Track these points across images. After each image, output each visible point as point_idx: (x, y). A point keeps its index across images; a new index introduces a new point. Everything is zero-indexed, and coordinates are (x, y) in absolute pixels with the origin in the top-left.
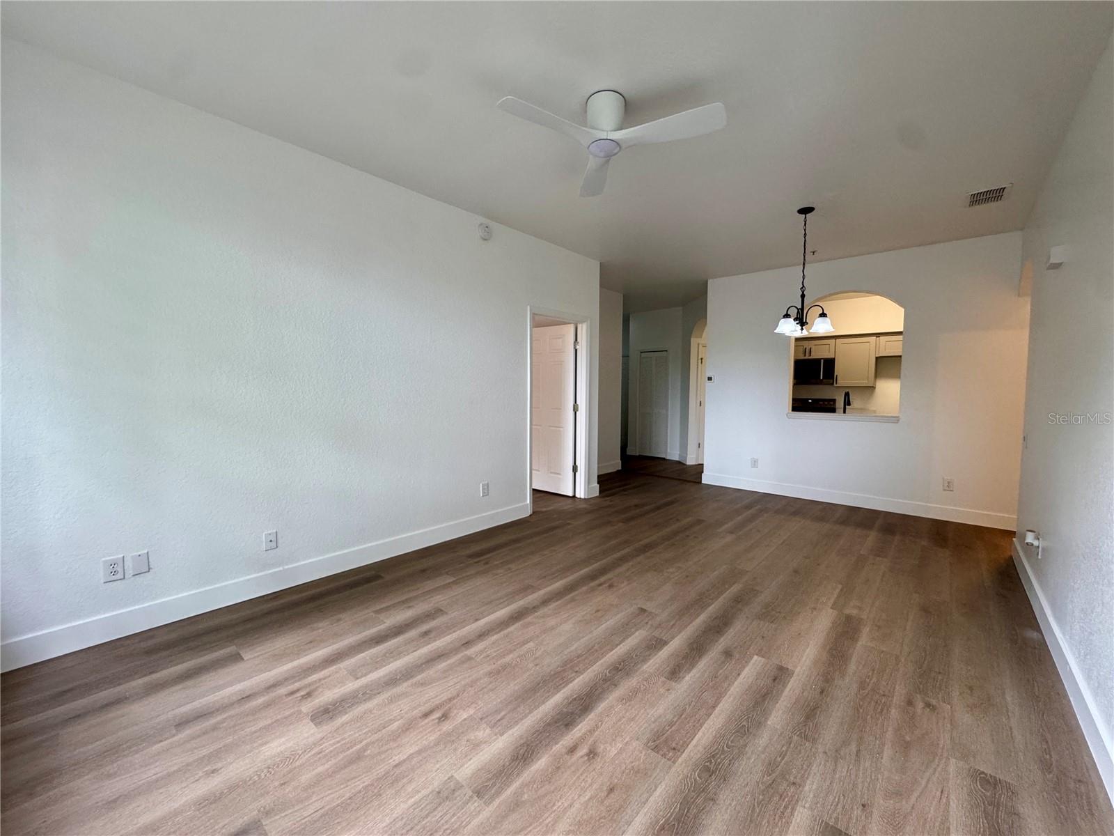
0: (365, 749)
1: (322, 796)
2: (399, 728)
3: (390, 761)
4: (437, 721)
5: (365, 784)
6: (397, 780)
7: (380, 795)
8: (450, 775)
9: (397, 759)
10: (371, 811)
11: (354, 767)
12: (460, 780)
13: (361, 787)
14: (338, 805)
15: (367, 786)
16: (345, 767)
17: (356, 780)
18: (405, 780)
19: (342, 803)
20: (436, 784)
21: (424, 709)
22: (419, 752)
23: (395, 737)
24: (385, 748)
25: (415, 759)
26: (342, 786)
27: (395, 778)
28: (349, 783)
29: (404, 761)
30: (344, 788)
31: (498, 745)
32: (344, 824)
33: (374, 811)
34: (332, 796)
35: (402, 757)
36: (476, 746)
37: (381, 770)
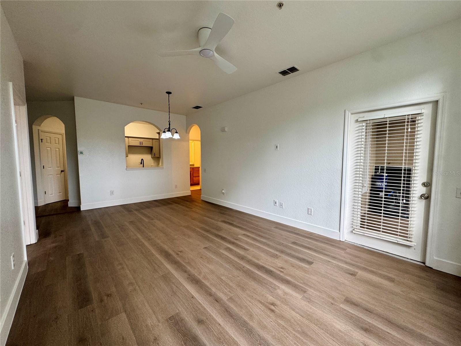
0: (297, 331)
1: (327, 341)
2: (282, 320)
3: (301, 319)
4: (275, 306)
5: (315, 326)
6: (309, 315)
7: (317, 319)
8: (301, 300)
9: (299, 317)
10: (324, 321)
11: (309, 333)
12: (301, 297)
13: (317, 327)
14: (327, 333)
15: (316, 325)
16: (310, 337)
17: (314, 330)
18: (308, 312)
19: (326, 332)
20: (305, 303)
21: (269, 312)
22: (293, 310)
23: (288, 321)
24: (295, 323)
25: (297, 311)
26: (319, 334)
27: (309, 316)
28: (317, 332)
29: (299, 314)
30: (319, 333)
31: (284, 287)
32: (333, 328)
33: (323, 319)
34: (325, 337)
35: (298, 315)
36: (285, 293)
37: (306, 322)
